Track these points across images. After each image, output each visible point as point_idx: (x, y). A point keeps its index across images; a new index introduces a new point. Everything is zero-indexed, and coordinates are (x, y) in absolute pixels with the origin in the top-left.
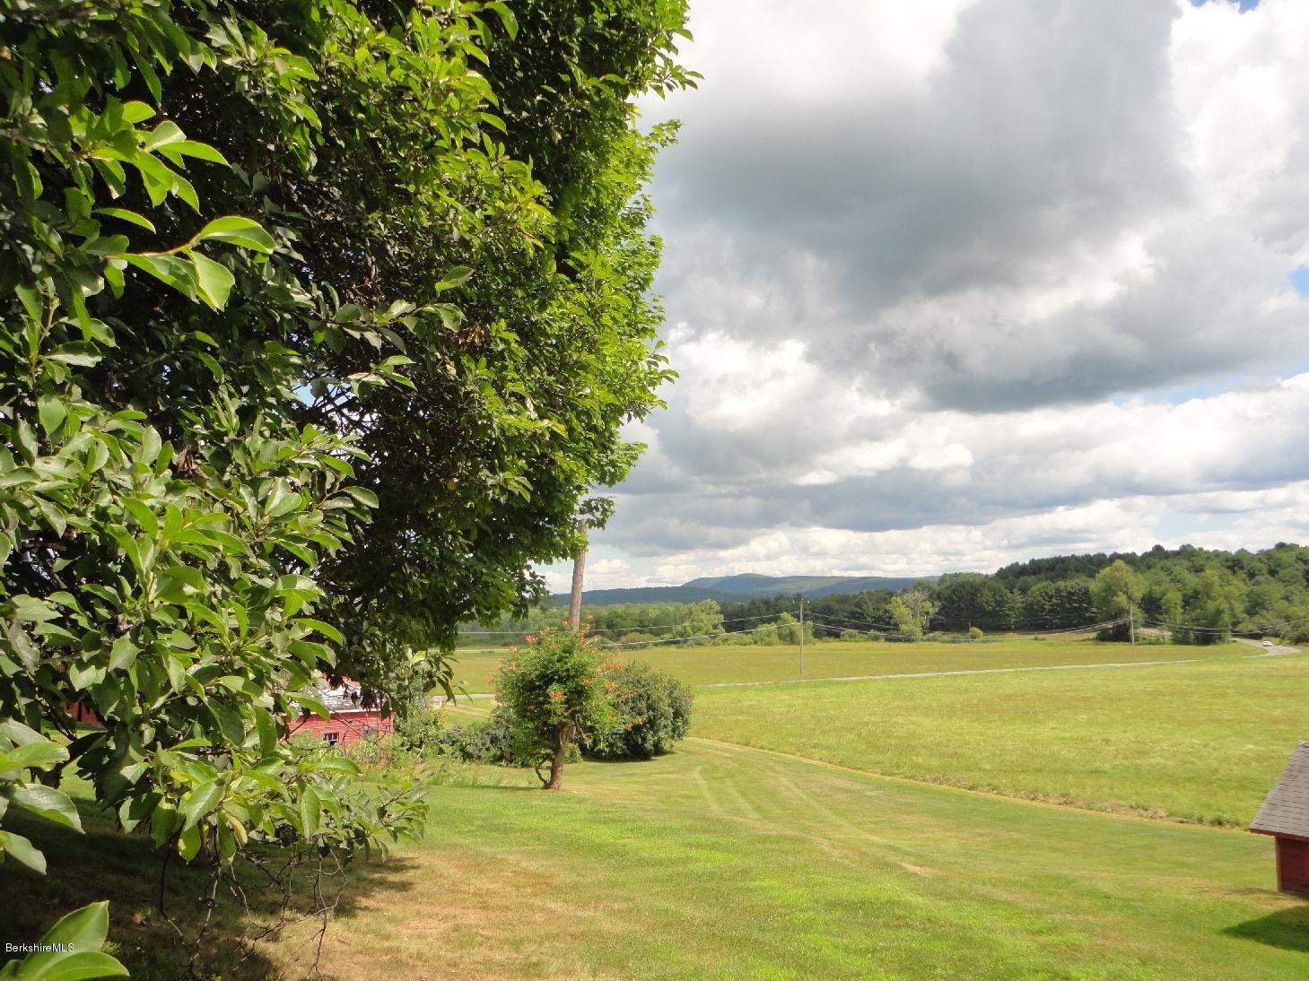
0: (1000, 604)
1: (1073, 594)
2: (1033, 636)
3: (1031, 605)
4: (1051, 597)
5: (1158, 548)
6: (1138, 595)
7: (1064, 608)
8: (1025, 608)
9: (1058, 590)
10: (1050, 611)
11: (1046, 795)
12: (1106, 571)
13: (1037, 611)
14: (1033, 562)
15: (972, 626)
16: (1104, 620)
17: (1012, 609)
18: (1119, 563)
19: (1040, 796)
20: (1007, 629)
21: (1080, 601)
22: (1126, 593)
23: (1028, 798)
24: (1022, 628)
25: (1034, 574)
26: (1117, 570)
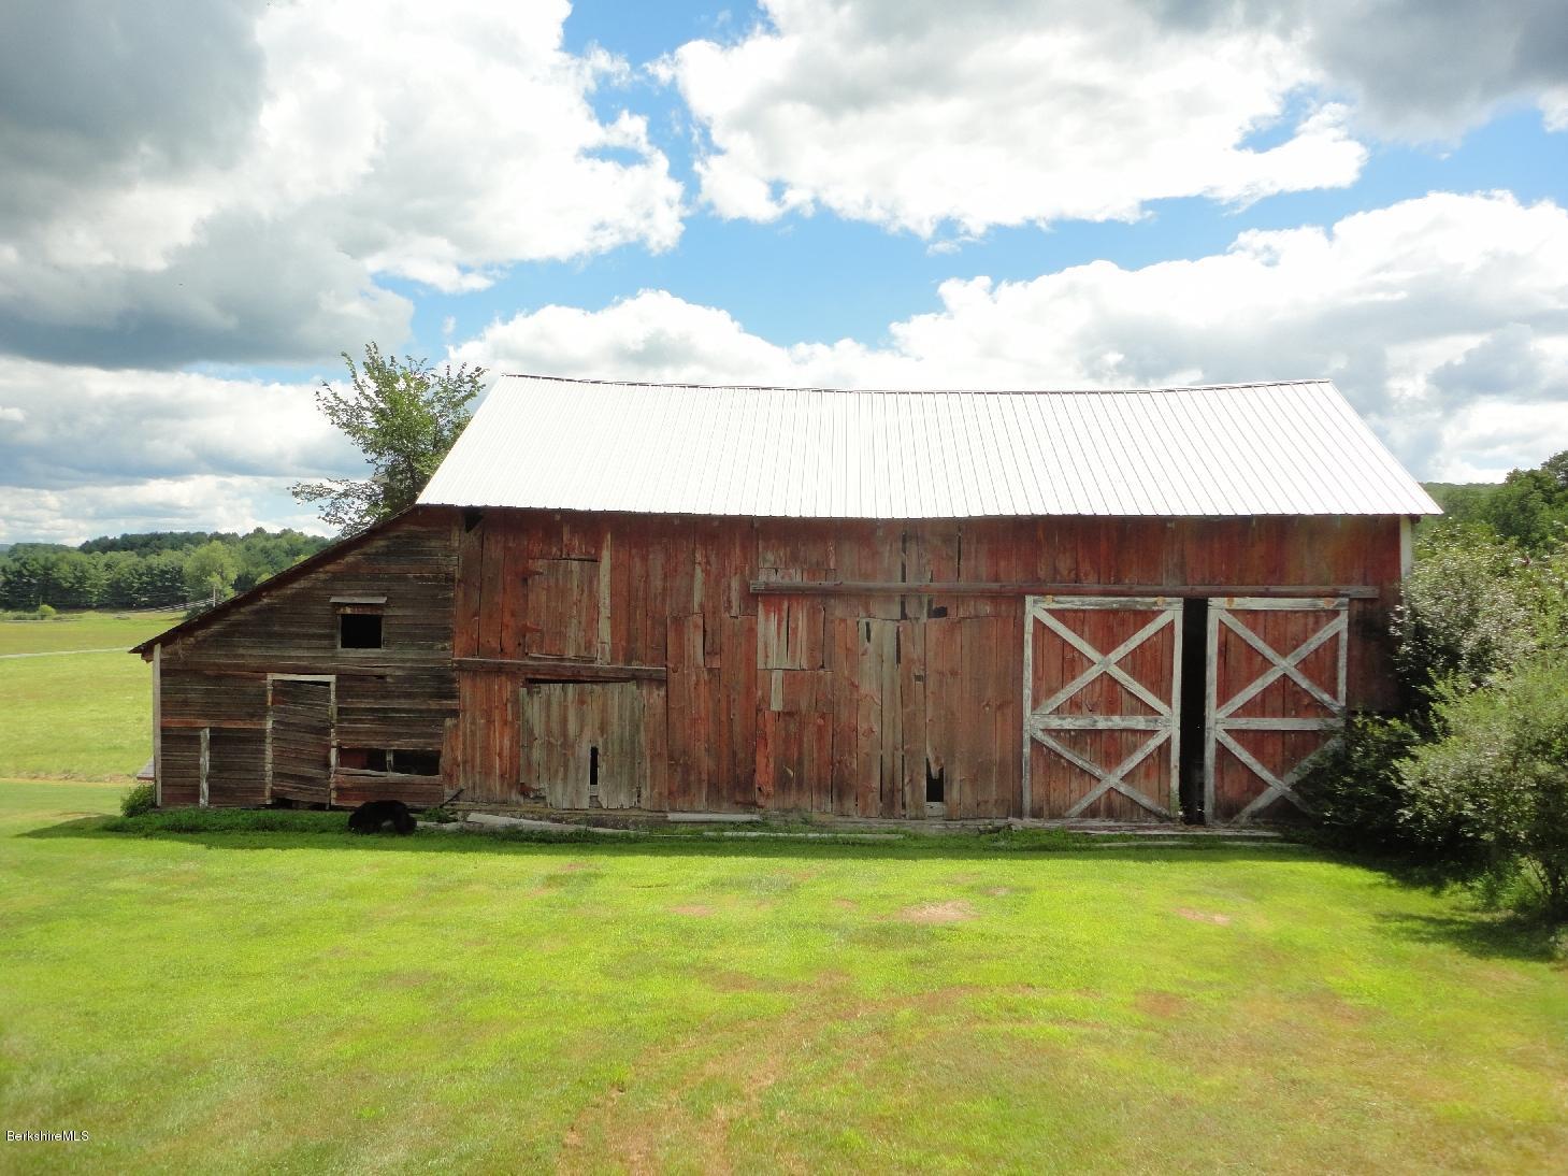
0: (81, 580)
1: (167, 573)
2: (116, 615)
3: (118, 582)
4: (141, 575)
5: (259, 531)
6: (233, 576)
7: (156, 587)
8: (110, 586)
9: (150, 568)
10: (139, 589)
11: (48, 773)
12: (203, 550)
13: (123, 589)
14: (125, 537)
15: (44, 602)
16: (196, 600)
17: (95, 586)
18: (216, 543)
19: (43, 774)
20: (88, 607)
21: (173, 580)
22: (221, 574)
23: (29, 777)
24: (102, 606)
25: (125, 550)
26: (214, 551)
